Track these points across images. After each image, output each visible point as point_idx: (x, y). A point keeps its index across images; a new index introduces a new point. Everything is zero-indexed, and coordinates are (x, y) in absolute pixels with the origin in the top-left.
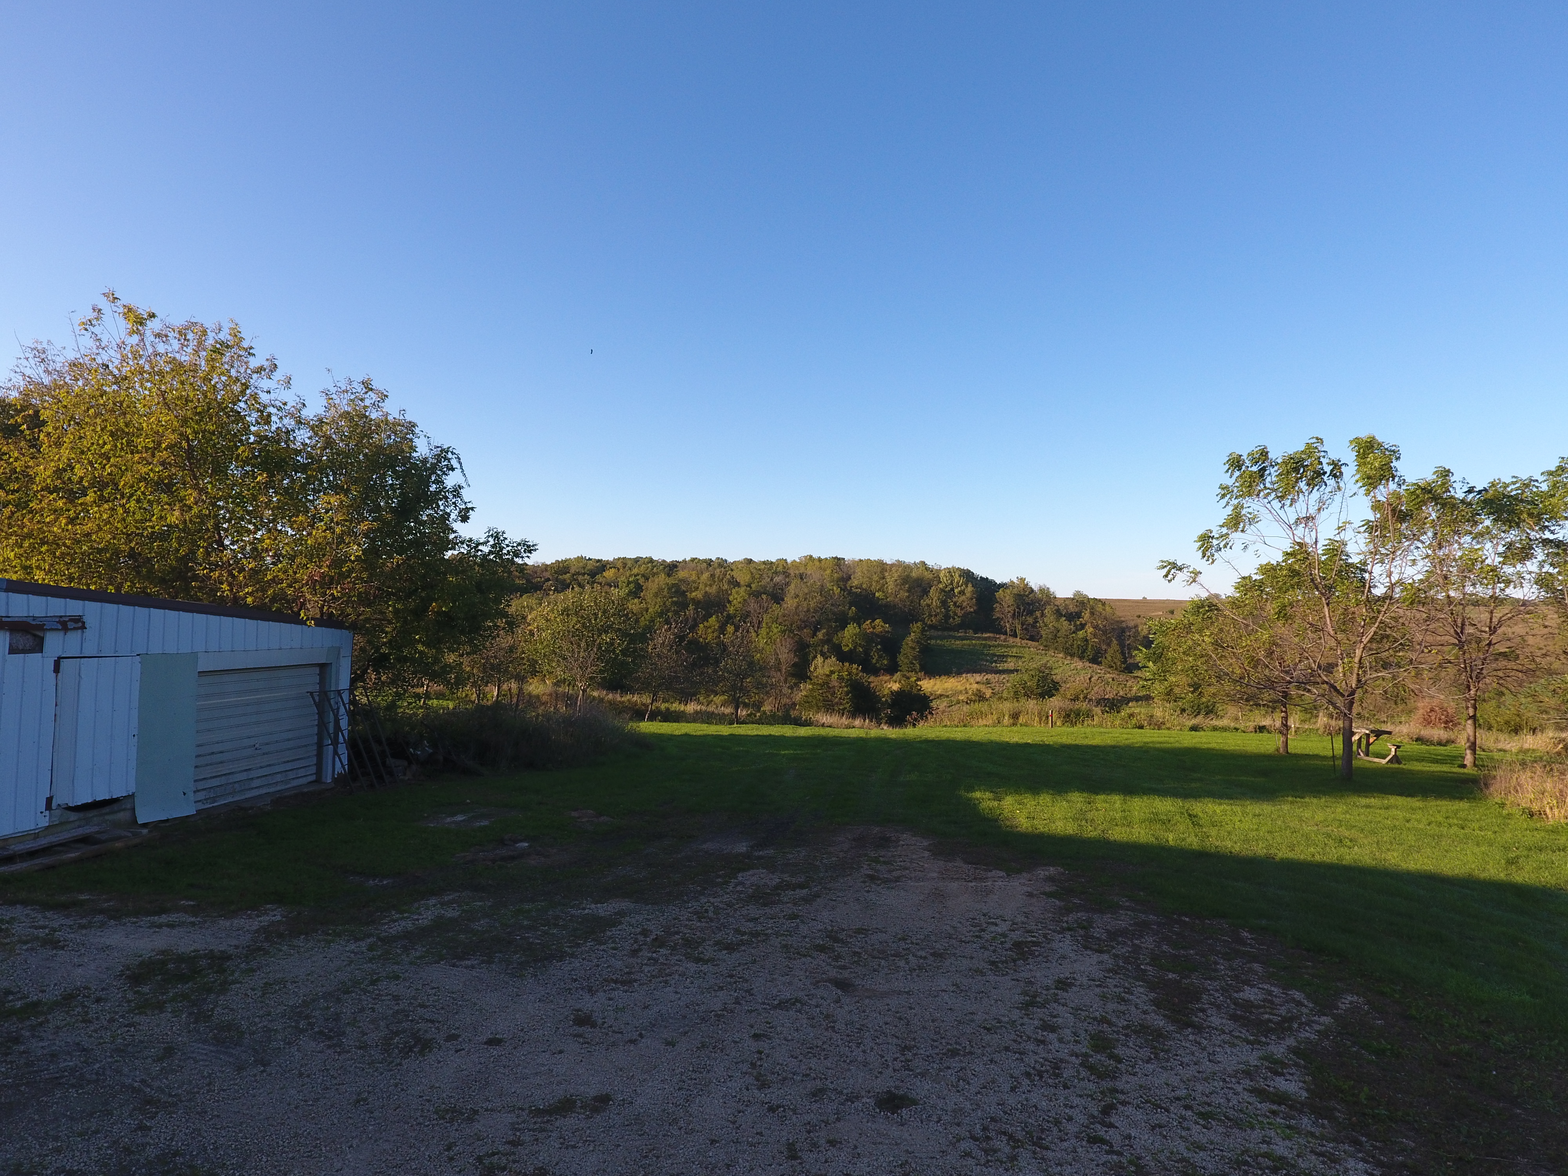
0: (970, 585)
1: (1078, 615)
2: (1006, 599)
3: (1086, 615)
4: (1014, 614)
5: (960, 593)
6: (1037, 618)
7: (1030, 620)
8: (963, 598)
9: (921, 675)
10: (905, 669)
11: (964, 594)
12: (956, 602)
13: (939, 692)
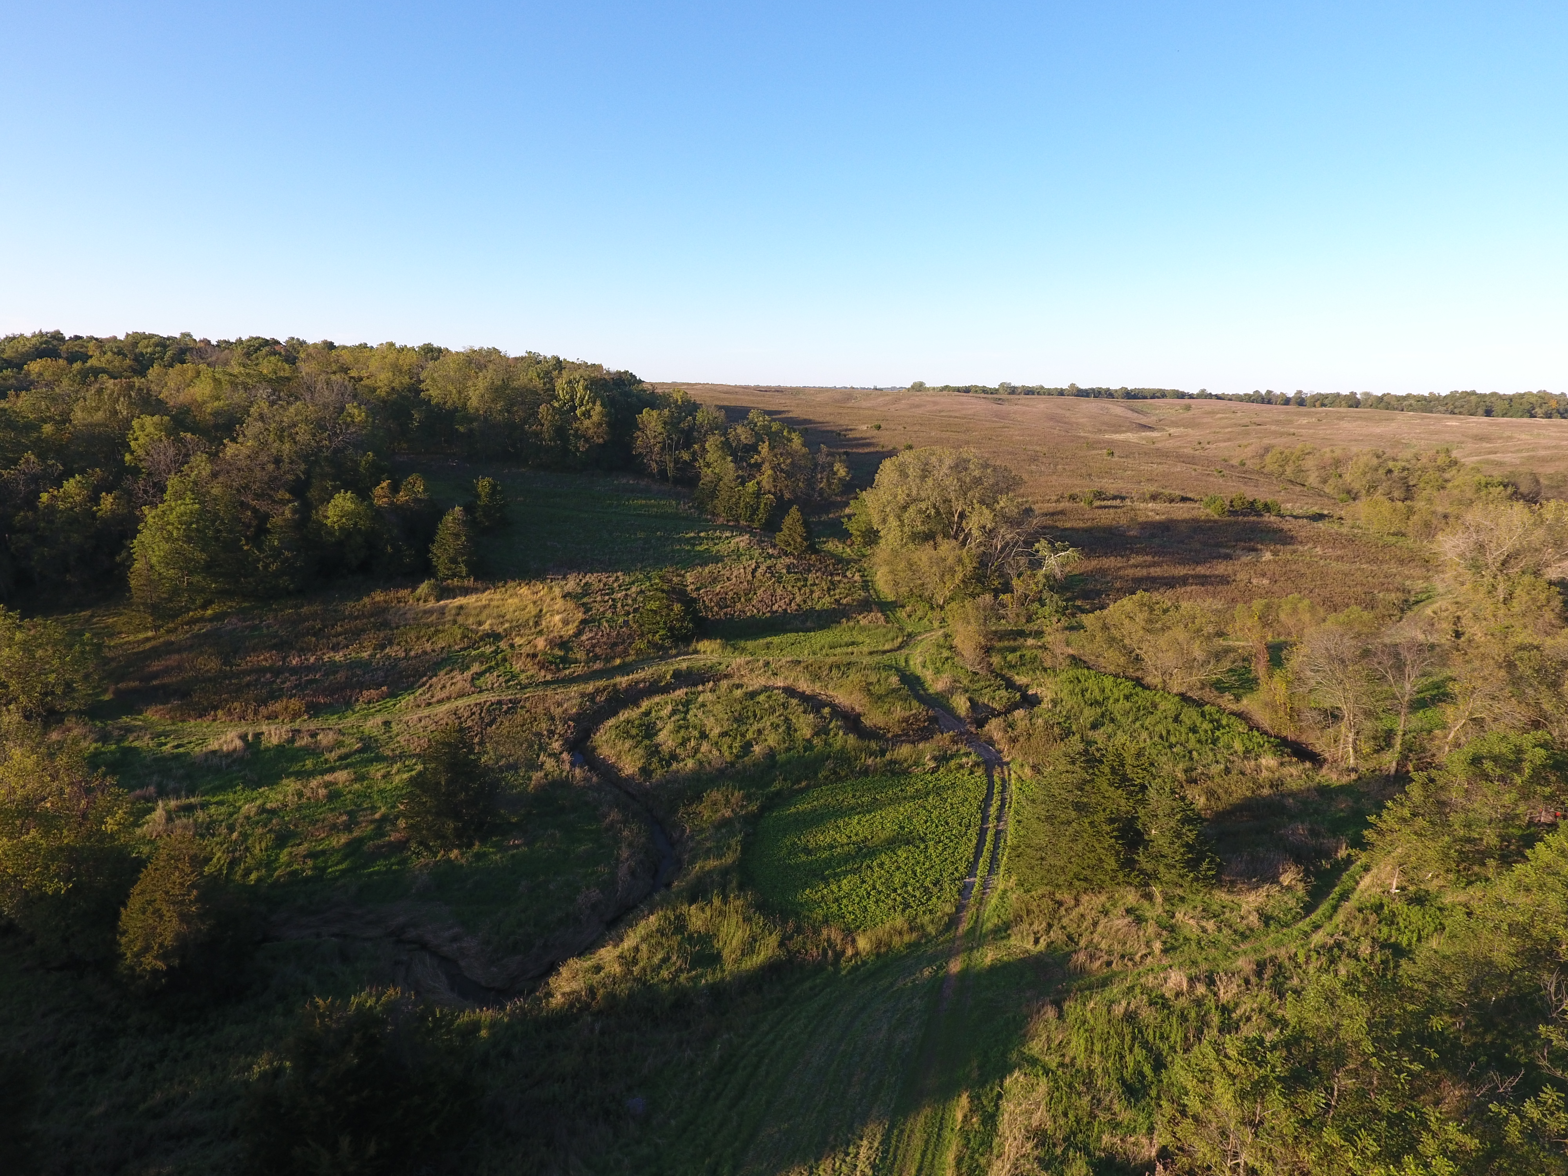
1: (754, 450)
2: (653, 425)
3: (764, 450)
4: (663, 448)
6: (694, 453)
7: (686, 456)
8: (587, 423)
9: (470, 582)
10: (442, 571)
11: (590, 417)
12: (577, 430)
13: (486, 627)
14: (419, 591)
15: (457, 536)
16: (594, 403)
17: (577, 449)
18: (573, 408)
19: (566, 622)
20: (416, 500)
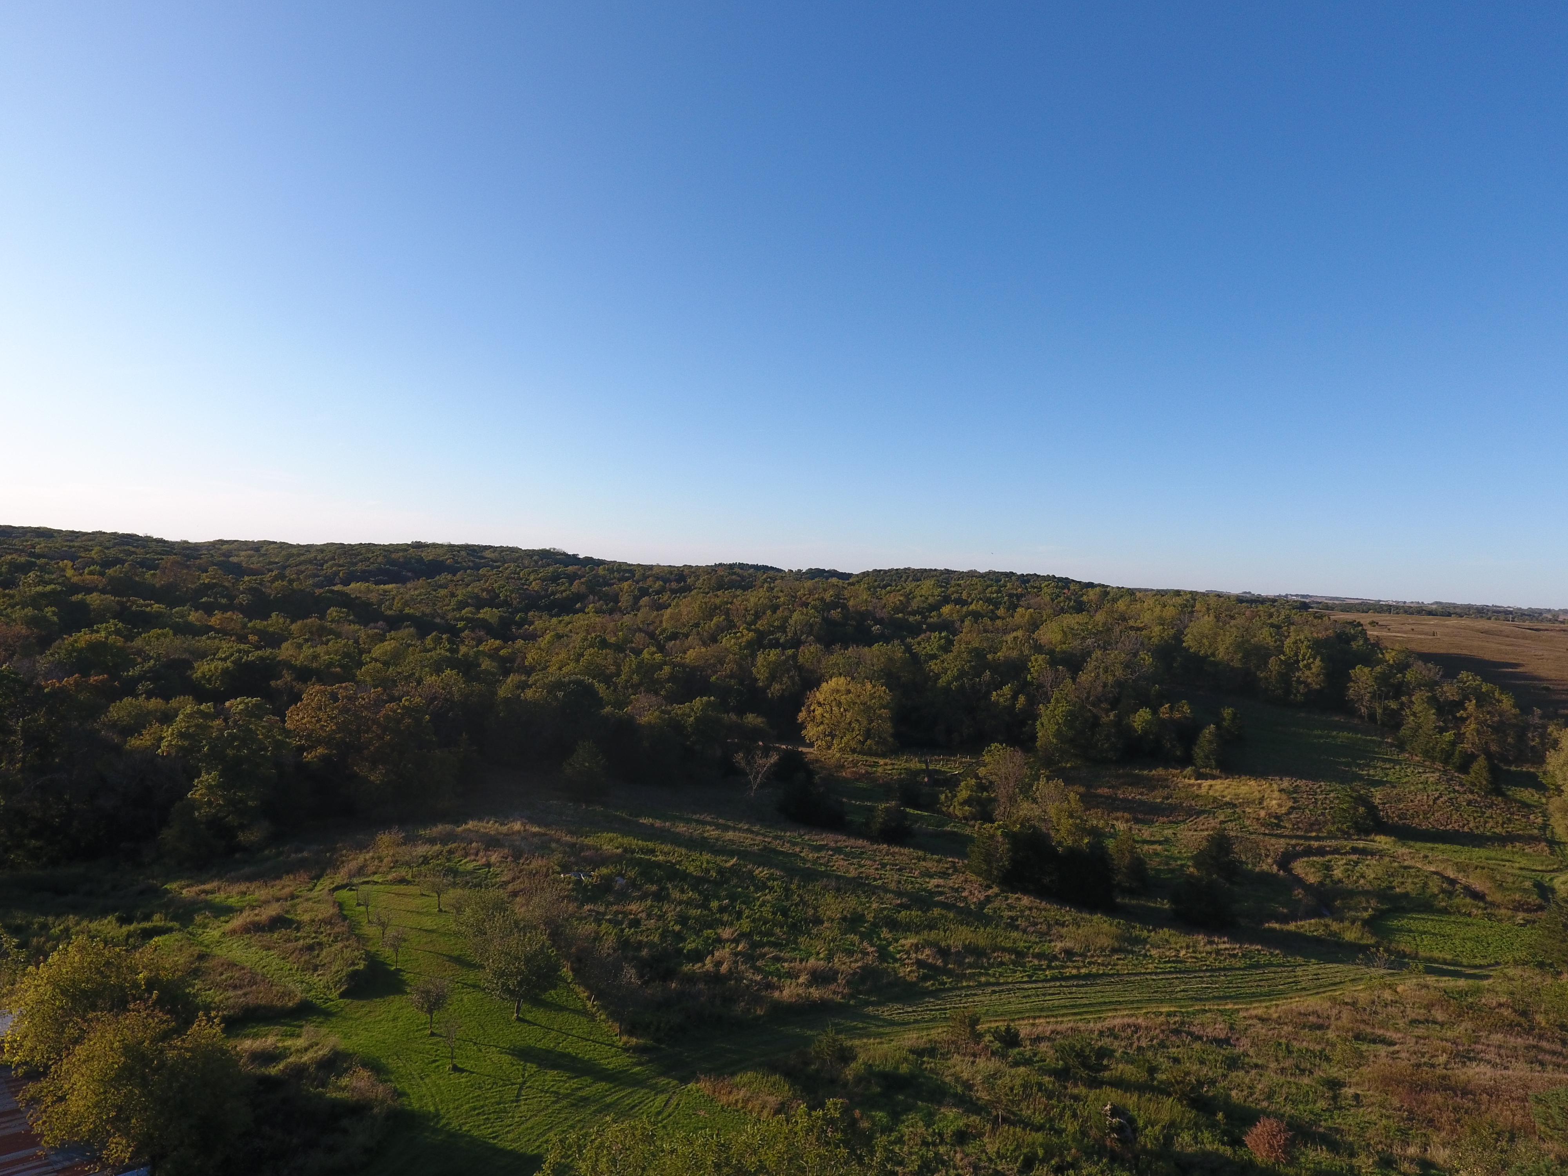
0: (1319, 659)
1: (1460, 706)
2: (1364, 679)
4: (1373, 698)
5: (1305, 666)
6: (1402, 704)
7: (1393, 705)
8: (1309, 673)
9: (1216, 772)
10: (1199, 762)
11: (1310, 669)
12: (1299, 677)
13: (1227, 799)
14: (1185, 772)
15: (1210, 742)
16: (1315, 659)
17: (1298, 692)
18: (1297, 662)
19: (1280, 806)
20: (1186, 718)
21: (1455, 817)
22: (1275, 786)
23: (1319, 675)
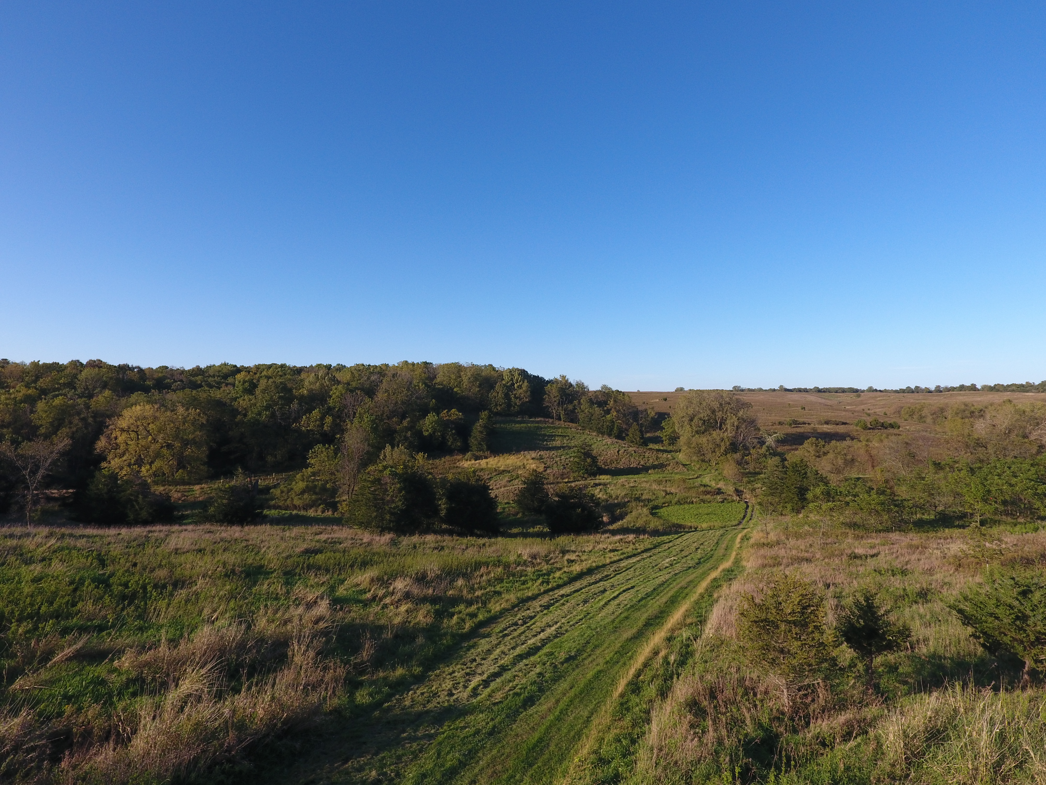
0: (526, 381)
1: (606, 403)
2: (553, 391)
3: (611, 403)
4: (559, 403)
5: (518, 387)
6: (575, 406)
7: (570, 407)
8: (521, 391)
9: (488, 453)
10: (475, 448)
11: (521, 388)
12: (515, 394)
13: (502, 468)
14: (466, 457)
15: (481, 432)
16: (524, 381)
17: (516, 404)
18: (513, 384)
19: (537, 467)
20: (459, 419)
21: (632, 460)
22: (528, 457)
23: (527, 392)
